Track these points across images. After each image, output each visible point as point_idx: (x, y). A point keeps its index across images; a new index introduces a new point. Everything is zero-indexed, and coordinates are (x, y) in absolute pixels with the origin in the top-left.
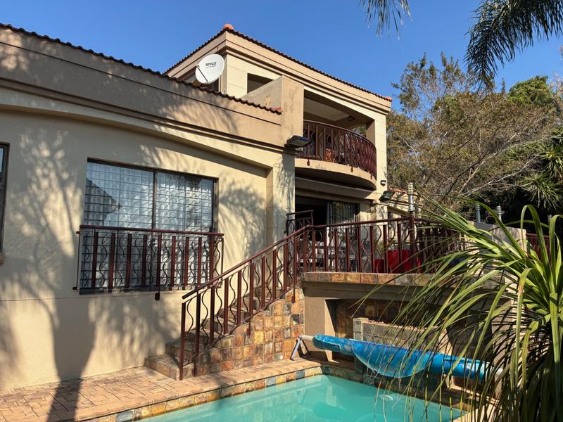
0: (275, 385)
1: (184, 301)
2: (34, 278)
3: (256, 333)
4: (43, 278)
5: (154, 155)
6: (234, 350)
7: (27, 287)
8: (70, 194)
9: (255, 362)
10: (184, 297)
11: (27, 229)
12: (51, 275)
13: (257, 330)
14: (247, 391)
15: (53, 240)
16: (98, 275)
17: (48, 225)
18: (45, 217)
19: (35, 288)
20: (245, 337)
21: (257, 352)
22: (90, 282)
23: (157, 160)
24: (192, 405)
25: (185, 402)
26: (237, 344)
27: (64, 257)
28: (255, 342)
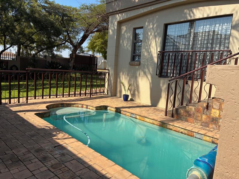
0: (202, 139)
1: (169, 82)
2: (147, 70)
3: (213, 110)
4: (149, 70)
5: (191, 13)
6: (196, 114)
7: (145, 73)
8: (157, 39)
9: (211, 126)
10: (170, 81)
11: (146, 54)
12: (151, 70)
13: (214, 108)
14: (181, 133)
15: (152, 57)
16: (169, 71)
17: (151, 52)
18: (150, 49)
19: (147, 74)
20: (204, 110)
21: (212, 121)
22: (166, 73)
23: (192, 15)
24: (154, 124)
25: (151, 121)
26: (198, 111)
27: (155, 63)
28: (212, 115)
